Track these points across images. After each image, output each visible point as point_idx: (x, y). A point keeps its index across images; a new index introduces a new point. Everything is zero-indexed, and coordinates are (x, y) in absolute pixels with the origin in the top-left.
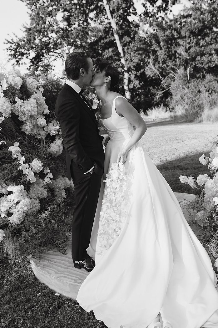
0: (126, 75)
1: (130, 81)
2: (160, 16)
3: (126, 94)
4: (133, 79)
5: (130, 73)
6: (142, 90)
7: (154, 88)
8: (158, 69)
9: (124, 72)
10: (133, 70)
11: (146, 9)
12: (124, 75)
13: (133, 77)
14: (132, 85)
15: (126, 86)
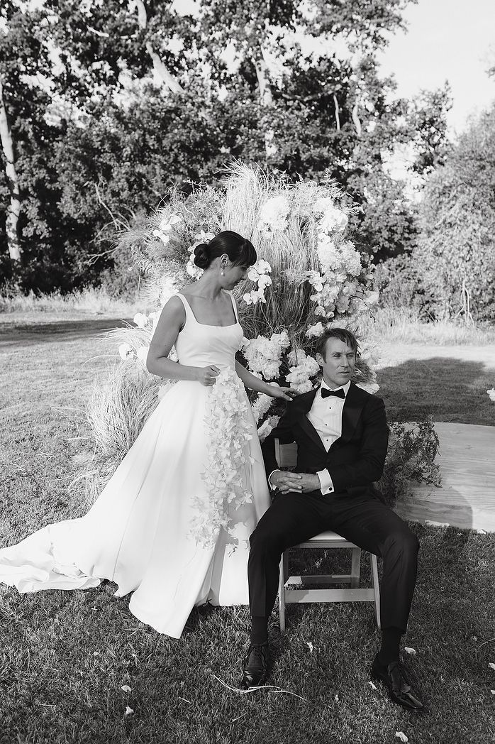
0: (15, 206)
1: (23, 220)
2: (98, 93)
3: (10, 248)
4: (32, 216)
5: (26, 202)
6: (47, 244)
7: (73, 244)
8: (91, 204)
9: (12, 198)
10: (32, 196)
11: (67, 69)
12: (10, 203)
13: (33, 212)
14: (31, 229)
15: (13, 231)
